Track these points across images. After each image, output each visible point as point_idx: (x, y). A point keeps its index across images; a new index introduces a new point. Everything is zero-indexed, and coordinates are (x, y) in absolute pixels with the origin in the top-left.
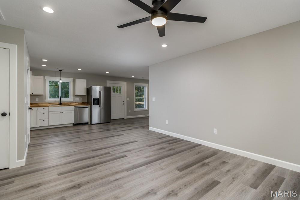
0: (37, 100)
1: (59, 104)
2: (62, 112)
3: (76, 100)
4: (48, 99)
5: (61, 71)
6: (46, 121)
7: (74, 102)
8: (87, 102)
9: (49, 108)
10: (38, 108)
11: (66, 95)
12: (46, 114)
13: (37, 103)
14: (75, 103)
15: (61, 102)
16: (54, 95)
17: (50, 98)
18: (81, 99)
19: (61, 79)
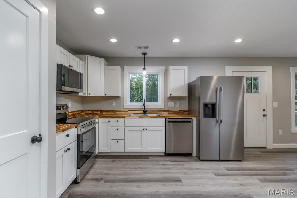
0: (114, 104)
1: (143, 112)
2: (145, 128)
3: (169, 106)
4: (128, 104)
5: (144, 53)
7: (166, 109)
8: (188, 110)
9: (126, 119)
10: (109, 119)
12: (121, 130)
14: (168, 111)
15: (146, 109)
17: (132, 101)
18: (177, 103)
19: (144, 68)
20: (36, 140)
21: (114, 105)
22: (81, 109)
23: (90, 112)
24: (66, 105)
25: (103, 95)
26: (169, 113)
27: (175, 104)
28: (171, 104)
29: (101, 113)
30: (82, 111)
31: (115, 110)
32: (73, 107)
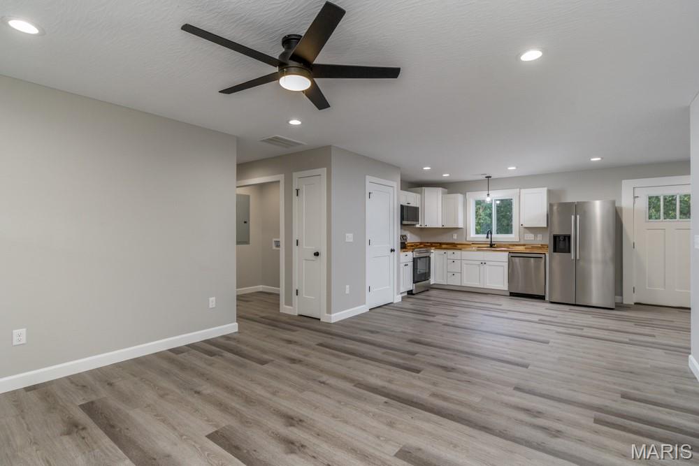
0: (454, 236)
1: (487, 246)
2: (483, 262)
3: (526, 239)
4: (472, 235)
5: (488, 177)
6: (458, 275)
7: (522, 243)
9: (463, 252)
10: (446, 251)
11: (505, 227)
12: (458, 263)
13: (454, 244)
14: (524, 245)
15: (493, 243)
16: (483, 228)
17: (477, 232)
18: (539, 235)
19: (488, 195)
20: (392, 250)
21: (455, 238)
22: (420, 241)
23: (429, 244)
24: (405, 236)
25: (441, 227)
26: (526, 248)
27: (536, 236)
28: (530, 237)
29: (439, 246)
30: (421, 243)
31: (456, 242)
32: (412, 238)
